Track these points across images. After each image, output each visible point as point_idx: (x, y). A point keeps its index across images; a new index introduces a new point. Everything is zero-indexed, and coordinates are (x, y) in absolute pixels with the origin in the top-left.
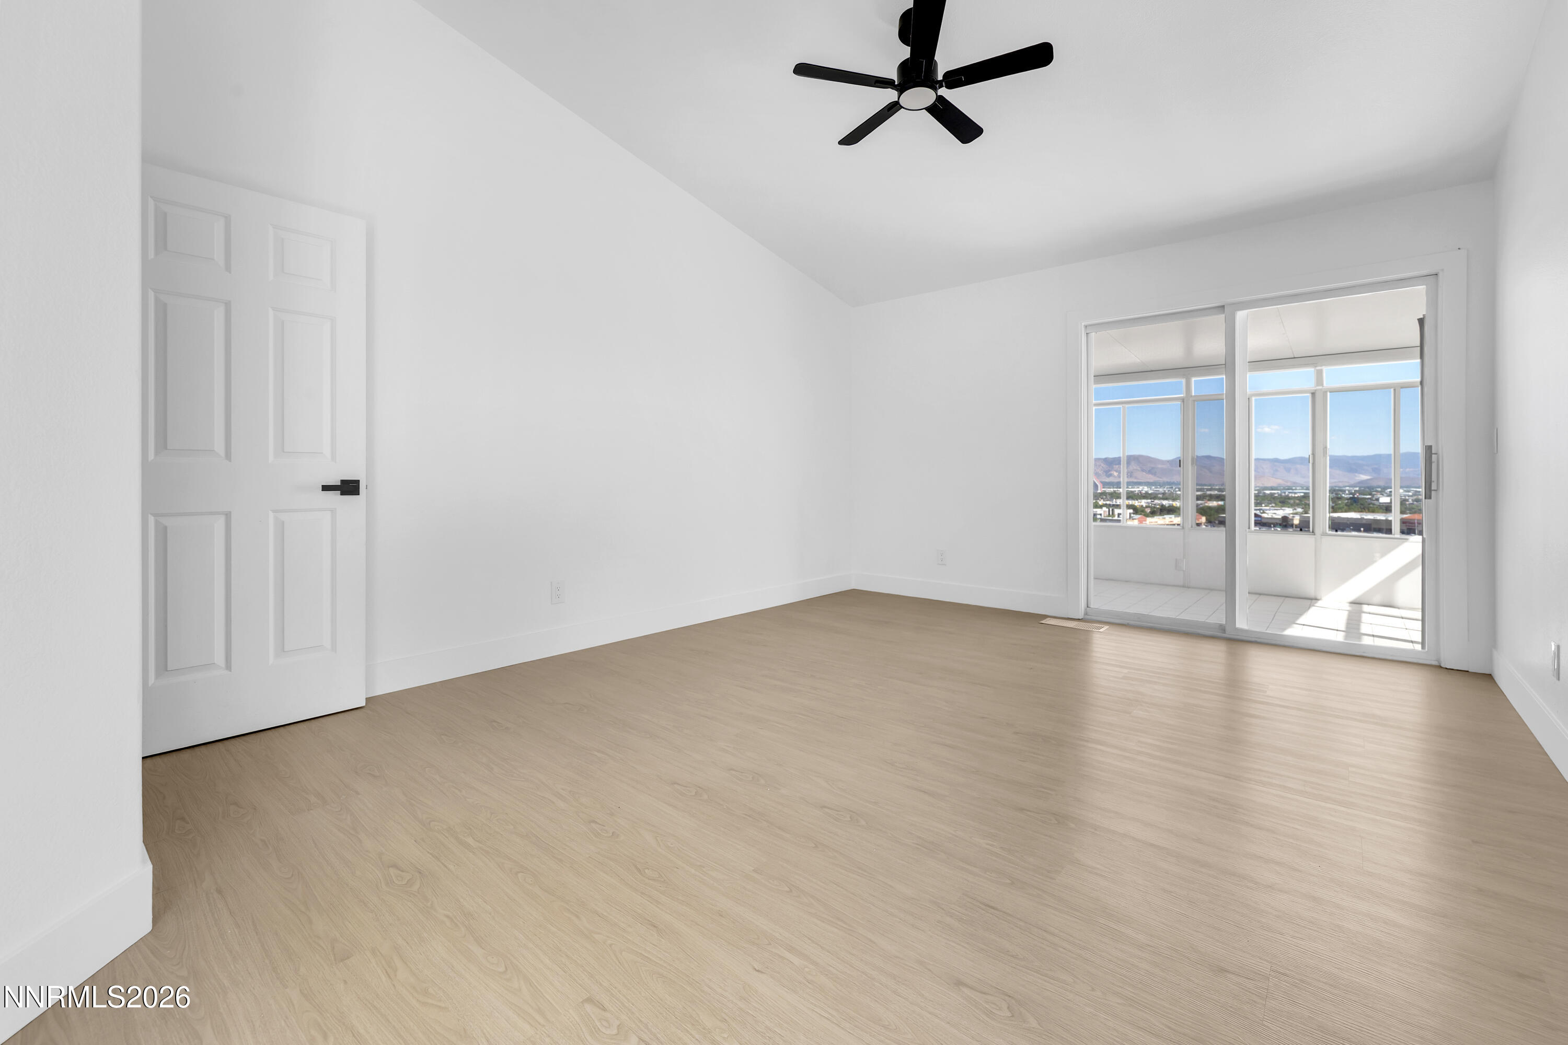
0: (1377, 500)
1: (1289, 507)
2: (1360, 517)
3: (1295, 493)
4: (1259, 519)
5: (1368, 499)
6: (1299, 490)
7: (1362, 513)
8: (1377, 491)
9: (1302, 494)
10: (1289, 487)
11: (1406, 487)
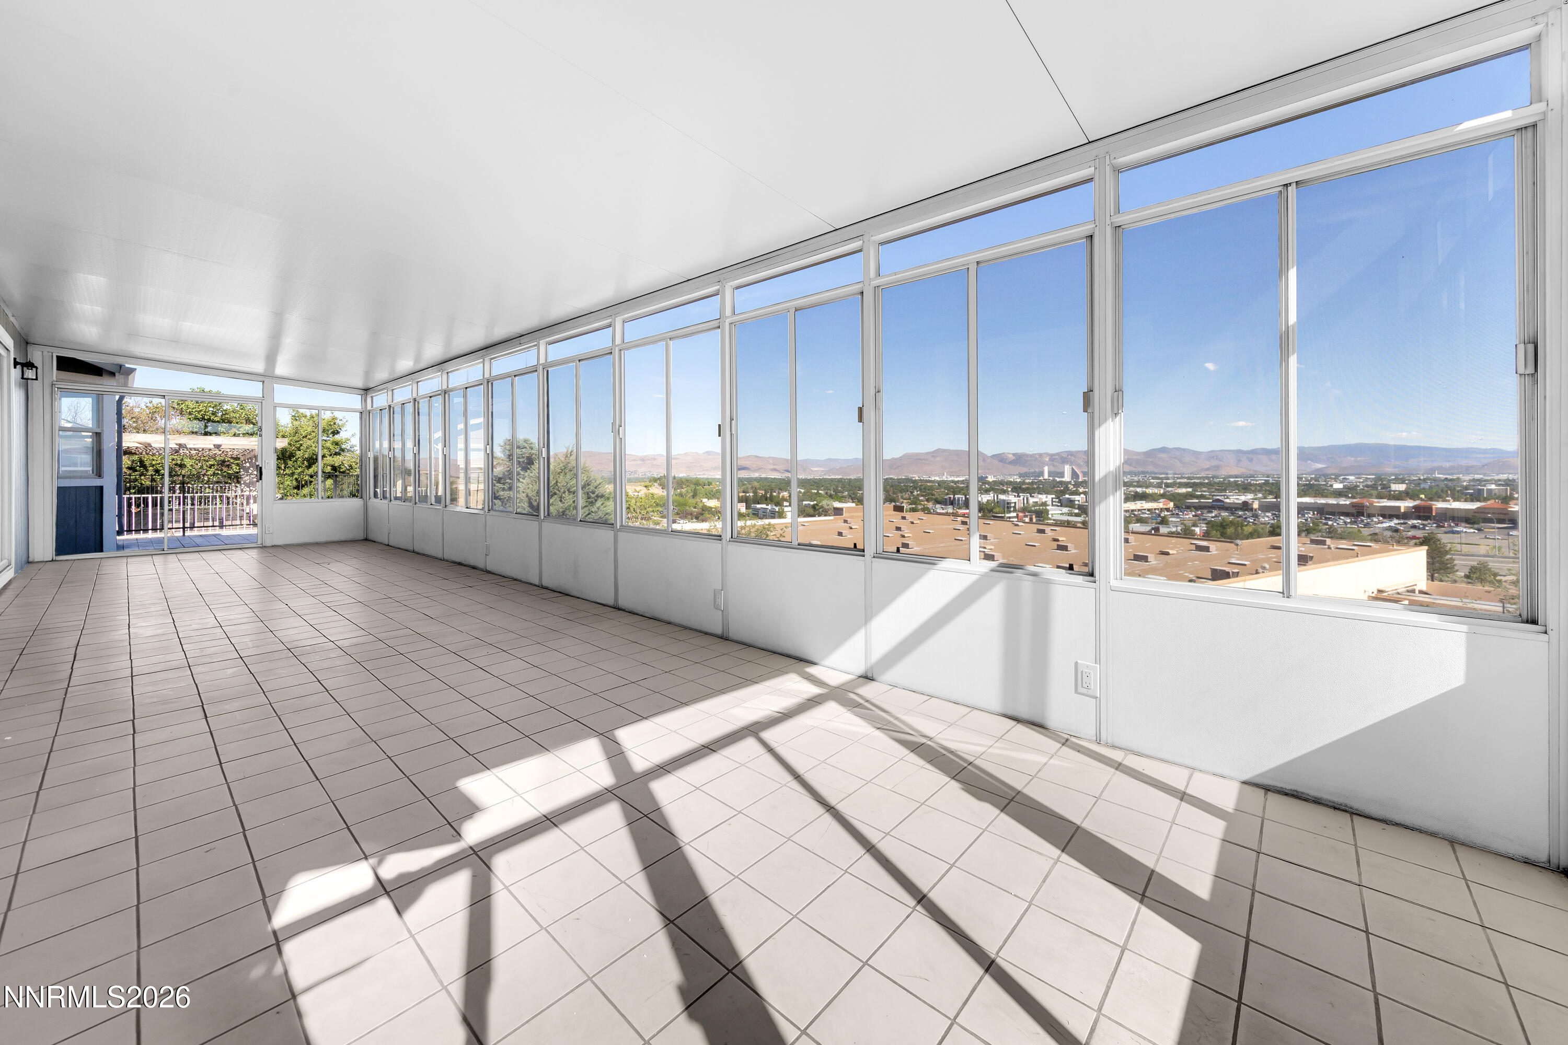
0: (1331, 486)
1: (1251, 493)
2: (1313, 502)
3: (1257, 481)
4: (1222, 504)
5: (1323, 485)
6: (1261, 477)
7: (1316, 498)
8: (1331, 478)
9: (1263, 481)
10: (1251, 475)
11: (1357, 475)
